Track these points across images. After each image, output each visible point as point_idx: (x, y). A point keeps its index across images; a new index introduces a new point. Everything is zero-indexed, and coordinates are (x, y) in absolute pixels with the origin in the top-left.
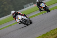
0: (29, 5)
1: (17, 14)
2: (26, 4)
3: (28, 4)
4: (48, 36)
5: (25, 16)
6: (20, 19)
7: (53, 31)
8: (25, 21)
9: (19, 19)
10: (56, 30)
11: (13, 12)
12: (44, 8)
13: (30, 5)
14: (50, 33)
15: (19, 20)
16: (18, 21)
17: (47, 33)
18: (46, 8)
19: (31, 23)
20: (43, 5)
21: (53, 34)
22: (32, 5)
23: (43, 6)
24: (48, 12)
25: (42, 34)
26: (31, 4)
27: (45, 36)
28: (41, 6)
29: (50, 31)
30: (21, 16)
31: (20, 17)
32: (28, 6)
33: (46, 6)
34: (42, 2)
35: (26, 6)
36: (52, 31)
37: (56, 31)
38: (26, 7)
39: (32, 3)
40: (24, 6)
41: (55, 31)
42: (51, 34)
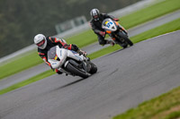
0: (72, 22)
1: (52, 44)
2: (62, 21)
3: (69, 19)
5: (75, 49)
6: (61, 58)
7: (148, 105)
8: (77, 65)
9: (58, 59)
10: (157, 102)
12: (113, 34)
13: (77, 24)
14: (140, 110)
15: (58, 63)
16: (55, 64)
17: (130, 111)
18: (120, 34)
20: (110, 25)
21: (148, 113)
22: (83, 22)
23: (110, 28)
24: (125, 47)
25: (115, 115)
26: (79, 19)
28: (104, 27)
29: (139, 106)
30: (63, 50)
31: (61, 53)
32: (69, 28)
34: (109, 17)
35: (63, 26)
36: (144, 104)
37: (158, 105)
38: (62, 31)
39: (83, 18)
40: (57, 27)
41: (155, 104)
42: (144, 115)
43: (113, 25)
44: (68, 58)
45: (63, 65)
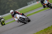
4: (49, 30)
9: (17, 18)
11: (12, 11)
12: (47, 5)
18: (49, 5)
19: (29, 21)
23: (46, 3)
27: (47, 30)
28: (44, 3)
31: (18, 16)
33: (49, 3)
35: (29, 3)
43: (47, 2)
44: (20, 18)
45: (19, 20)
